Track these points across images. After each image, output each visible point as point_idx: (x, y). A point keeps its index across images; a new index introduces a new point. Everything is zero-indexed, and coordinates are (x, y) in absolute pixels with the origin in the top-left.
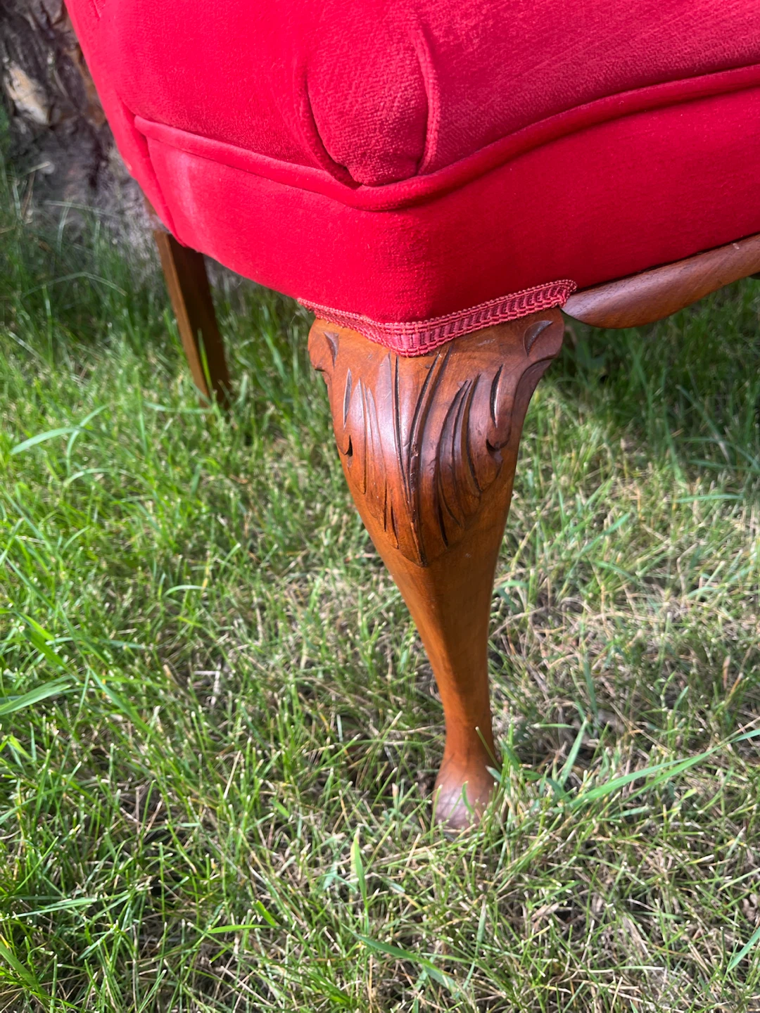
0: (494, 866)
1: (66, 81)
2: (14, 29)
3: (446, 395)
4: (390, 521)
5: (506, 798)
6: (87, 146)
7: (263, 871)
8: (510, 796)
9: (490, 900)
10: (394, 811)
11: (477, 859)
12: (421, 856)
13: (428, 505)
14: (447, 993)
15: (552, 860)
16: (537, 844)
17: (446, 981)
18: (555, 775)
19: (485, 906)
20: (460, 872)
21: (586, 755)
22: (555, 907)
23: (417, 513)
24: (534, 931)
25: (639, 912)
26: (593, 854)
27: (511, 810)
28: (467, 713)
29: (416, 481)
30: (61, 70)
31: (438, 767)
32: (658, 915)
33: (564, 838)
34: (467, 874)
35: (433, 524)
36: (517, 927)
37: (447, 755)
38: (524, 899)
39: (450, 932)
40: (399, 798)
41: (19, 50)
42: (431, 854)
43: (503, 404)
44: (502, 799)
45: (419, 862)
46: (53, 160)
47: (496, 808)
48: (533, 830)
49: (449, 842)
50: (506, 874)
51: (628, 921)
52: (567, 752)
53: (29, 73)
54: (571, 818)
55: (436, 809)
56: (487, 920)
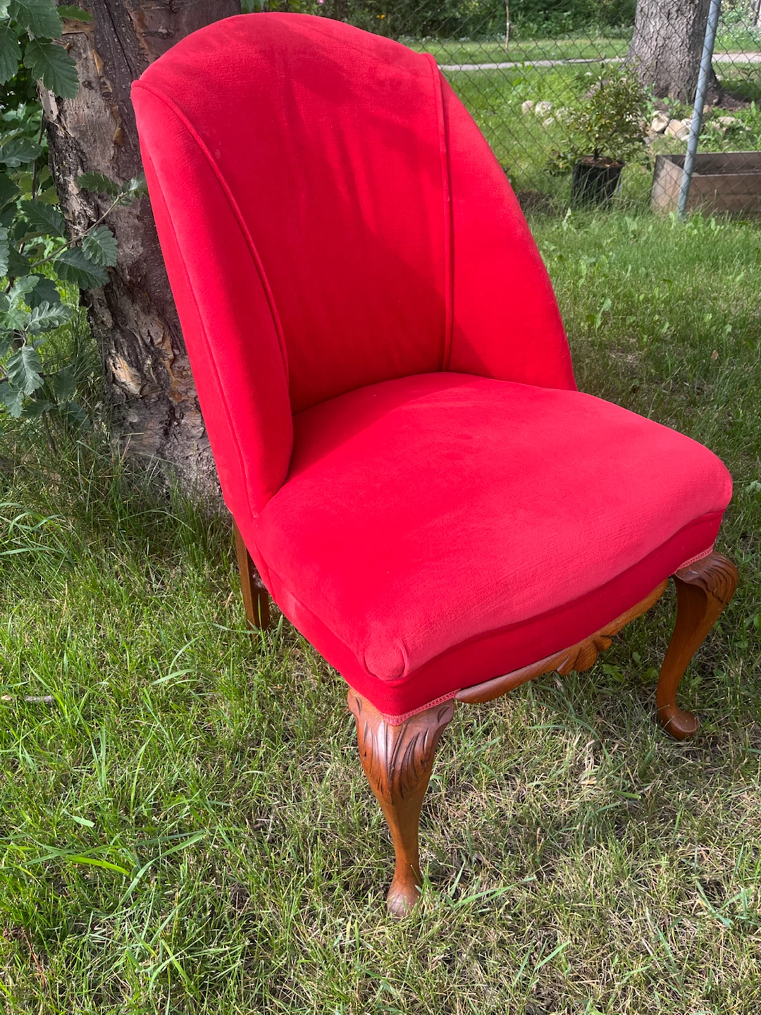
0: (416, 936)
1: (158, 375)
2: (124, 337)
3: (406, 743)
4: (380, 787)
5: (424, 902)
6: (165, 409)
7: (302, 936)
8: (426, 900)
9: (413, 953)
10: (368, 906)
11: (408, 933)
12: (381, 931)
13: (396, 786)
14: (391, 995)
15: (444, 934)
16: (437, 925)
17: (392, 990)
18: (449, 889)
19: (411, 955)
20: (400, 939)
21: (465, 879)
22: (442, 956)
23: (392, 790)
24: (432, 967)
25: (482, 960)
26: (464, 931)
27: (426, 908)
28: (407, 857)
29: (392, 779)
30: (155, 369)
31: (391, 881)
32: (491, 961)
33: (450, 923)
34: (403, 941)
35: (398, 793)
36: (426, 967)
37: (395, 876)
38: (428, 952)
39: (395, 967)
40: (371, 899)
41: (125, 349)
42: (386, 930)
43: (428, 745)
44: (422, 902)
45: (379, 933)
46: (138, 415)
47: (418, 906)
48: (435, 919)
49: (395, 923)
50: (422, 940)
51: (477, 964)
52: (456, 876)
53: (130, 364)
54: (455, 912)
55: (389, 906)
56: (411, 963)
